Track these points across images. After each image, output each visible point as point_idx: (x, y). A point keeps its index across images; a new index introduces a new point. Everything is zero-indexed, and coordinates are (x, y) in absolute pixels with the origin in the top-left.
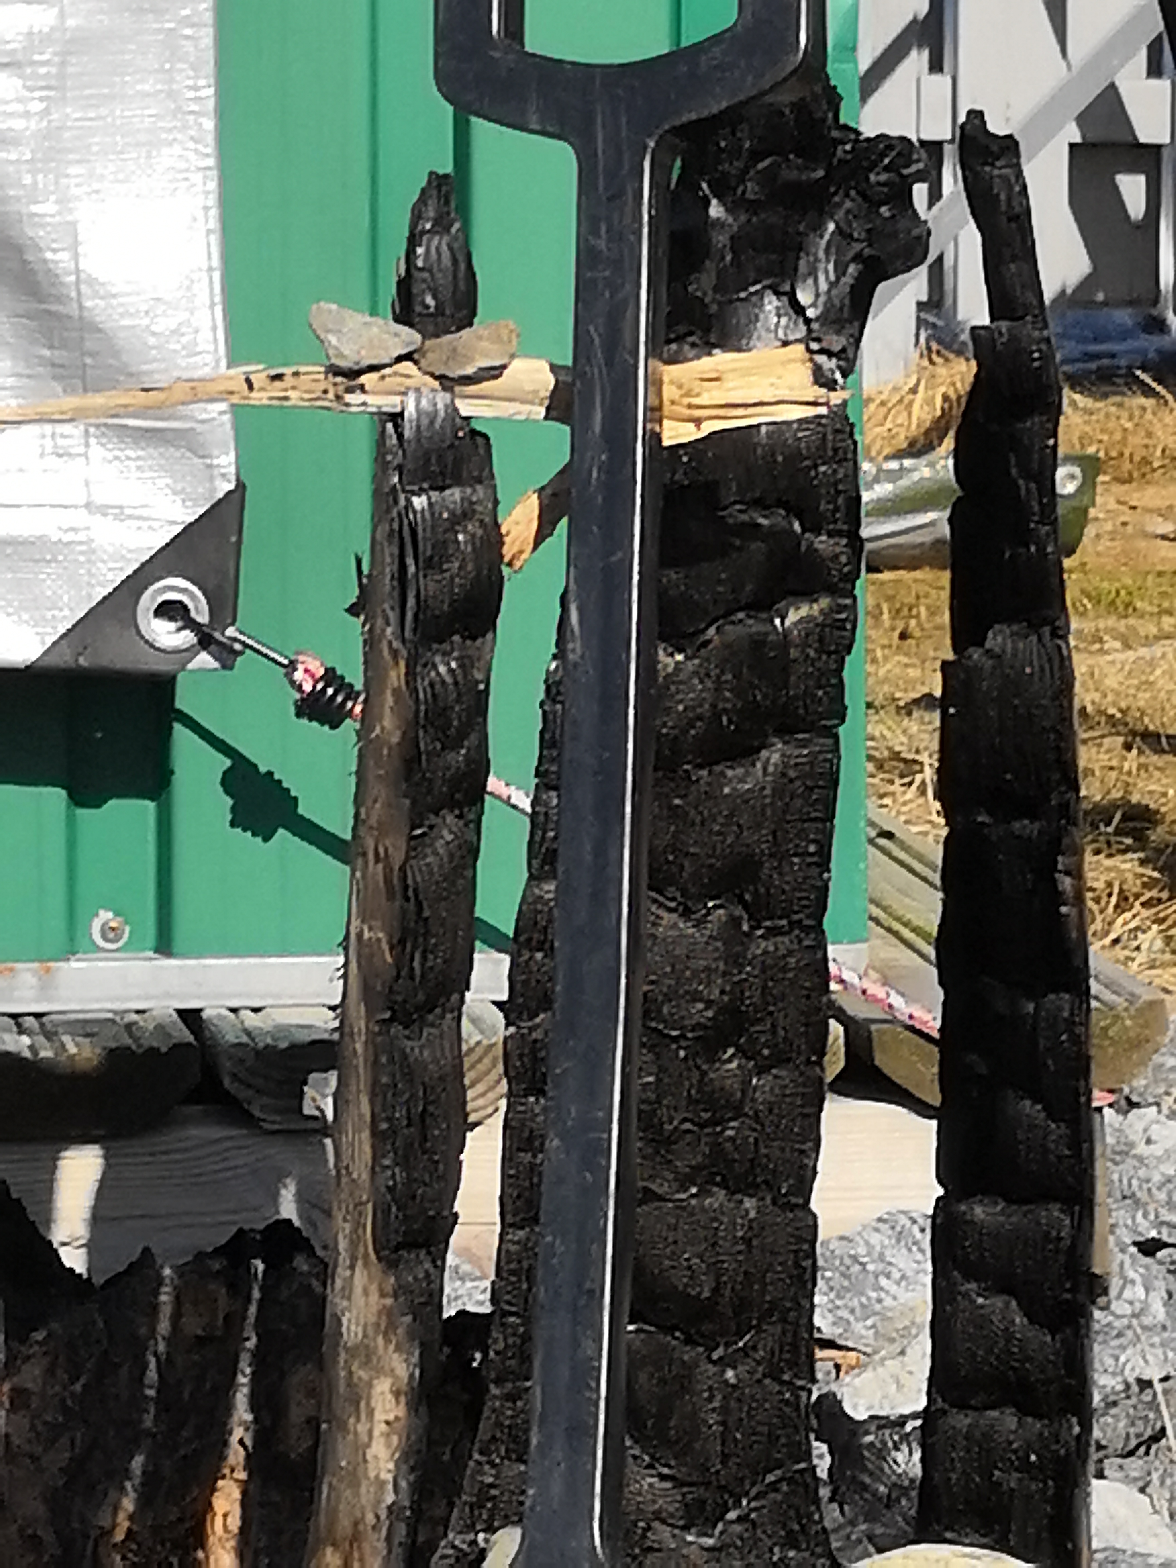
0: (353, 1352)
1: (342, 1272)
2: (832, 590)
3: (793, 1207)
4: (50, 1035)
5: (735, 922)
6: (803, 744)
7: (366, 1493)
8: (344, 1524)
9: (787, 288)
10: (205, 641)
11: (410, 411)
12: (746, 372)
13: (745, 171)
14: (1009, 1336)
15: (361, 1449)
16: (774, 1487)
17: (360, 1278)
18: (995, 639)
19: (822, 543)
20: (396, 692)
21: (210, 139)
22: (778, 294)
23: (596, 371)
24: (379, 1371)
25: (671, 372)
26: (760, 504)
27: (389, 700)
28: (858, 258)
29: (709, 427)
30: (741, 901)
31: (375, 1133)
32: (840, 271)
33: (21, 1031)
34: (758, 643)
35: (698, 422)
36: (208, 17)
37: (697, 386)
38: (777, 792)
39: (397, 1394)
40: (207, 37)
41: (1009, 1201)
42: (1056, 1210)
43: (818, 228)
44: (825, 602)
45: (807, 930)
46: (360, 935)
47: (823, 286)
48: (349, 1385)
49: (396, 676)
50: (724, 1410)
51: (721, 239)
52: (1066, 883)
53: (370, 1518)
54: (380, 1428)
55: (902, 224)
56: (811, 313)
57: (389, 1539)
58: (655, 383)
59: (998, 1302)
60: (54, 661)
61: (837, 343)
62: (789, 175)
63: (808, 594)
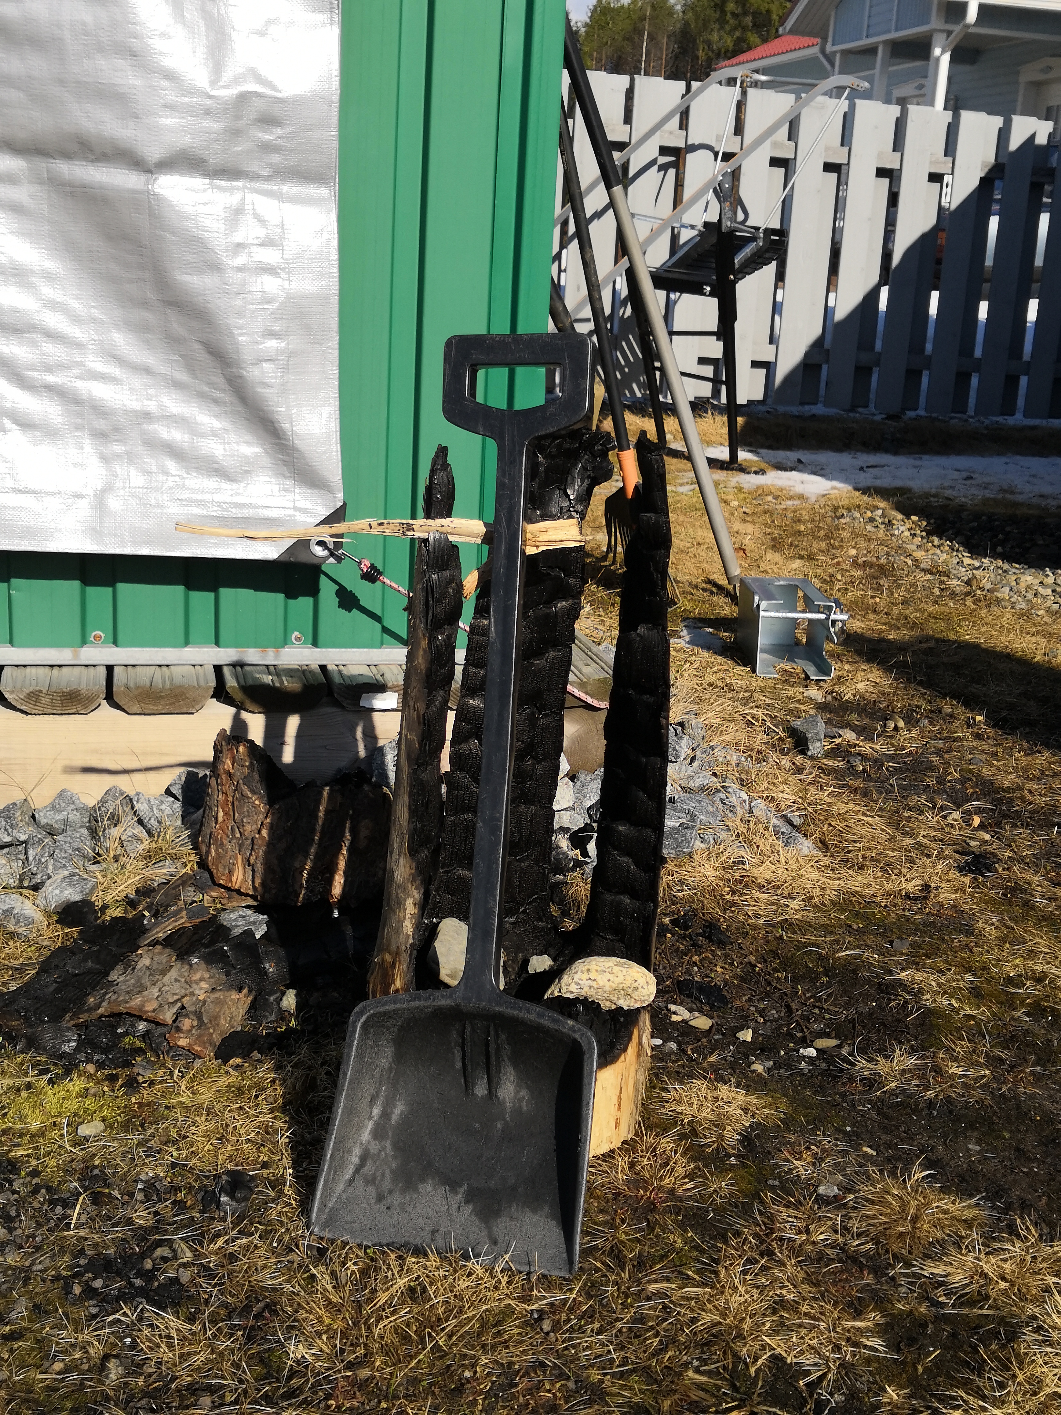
0: (399, 886)
1: (395, 856)
2: (573, 597)
3: (546, 808)
4: (278, 675)
5: (533, 714)
6: (559, 651)
7: (402, 939)
8: (393, 947)
9: (563, 487)
10: (332, 554)
11: (431, 539)
12: (556, 528)
13: (550, 444)
14: (628, 871)
15: (401, 922)
16: (535, 900)
17: (402, 861)
18: (641, 630)
19: (571, 581)
20: (424, 650)
21: (337, 387)
22: (559, 489)
23: (503, 529)
24: (409, 896)
25: (530, 528)
26: (551, 567)
27: (421, 653)
28: (589, 477)
29: (541, 549)
30: (536, 706)
31: (410, 809)
32: (582, 482)
33: (270, 674)
34: (547, 616)
35: (537, 547)
36: (337, 346)
37: (538, 534)
38: (550, 668)
39: (415, 904)
40: (336, 353)
41: (631, 824)
42: (649, 831)
43: (575, 465)
44: (570, 602)
45: (557, 714)
46: (406, 736)
47: (577, 487)
48: (397, 897)
49: (424, 643)
50: (520, 877)
51: (542, 469)
52: (664, 721)
53: (403, 947)
54: (408, 916)
55: (604, 465)
56: (572, 497)
57: (410, 955)
58: (524, 531)
59: (625, 859)
60: (282, 559)
61: (580, 508)
62: (566, 446)
63: (564, 598)
